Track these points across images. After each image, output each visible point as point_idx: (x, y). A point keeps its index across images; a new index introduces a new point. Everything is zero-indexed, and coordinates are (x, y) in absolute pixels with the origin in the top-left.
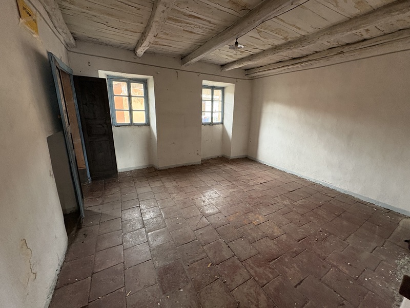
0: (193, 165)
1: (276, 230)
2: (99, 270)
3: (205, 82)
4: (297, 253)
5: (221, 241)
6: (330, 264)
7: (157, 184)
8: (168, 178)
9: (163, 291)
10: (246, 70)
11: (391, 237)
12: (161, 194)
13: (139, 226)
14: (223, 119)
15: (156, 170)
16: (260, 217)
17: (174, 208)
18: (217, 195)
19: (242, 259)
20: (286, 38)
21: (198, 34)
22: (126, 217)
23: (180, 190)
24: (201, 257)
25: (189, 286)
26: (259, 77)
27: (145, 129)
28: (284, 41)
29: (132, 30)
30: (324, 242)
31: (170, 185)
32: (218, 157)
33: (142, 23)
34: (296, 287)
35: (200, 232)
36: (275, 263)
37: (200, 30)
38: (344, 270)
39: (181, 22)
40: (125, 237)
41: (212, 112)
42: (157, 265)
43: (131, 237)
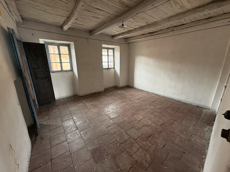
0: (99, 92)
1: (149, 122)
2: (55, 157)
3: (104, 46)
4: (161, 132)
5: (123, 131)
6: (176, 135)
7: (80, 105)
8: (86, 101)
9: (96, 162)
10: (125, 39)
11: (200, 119)
12: (84, 110)
13: (74, 129)
14: (114, 65)
15: (78, 96)
16: (140, 116)
17: (94, 116)
18: (116, 107)
19: (135, 139)
20: (147, 22)
21: (101, 19)
22: (65, 125)
23: (95, 106)
24: (113, 141)
25: (109, 157)
26: (132, 43)
27: (70, 73)
28: (146, 24)
29: (62, 15)
30: (172, 124)
31: (88, 104)
32: (113, 87)
33: (68, 11)
34: (163, 148)
35: (110, 128)
36: (151, 138)
37: (102, 17)
38: (183, 136)
39: (91, 12)
40: (67, 137)
41: (108, 62)
42: (89, 149)
43: (71, 136)
